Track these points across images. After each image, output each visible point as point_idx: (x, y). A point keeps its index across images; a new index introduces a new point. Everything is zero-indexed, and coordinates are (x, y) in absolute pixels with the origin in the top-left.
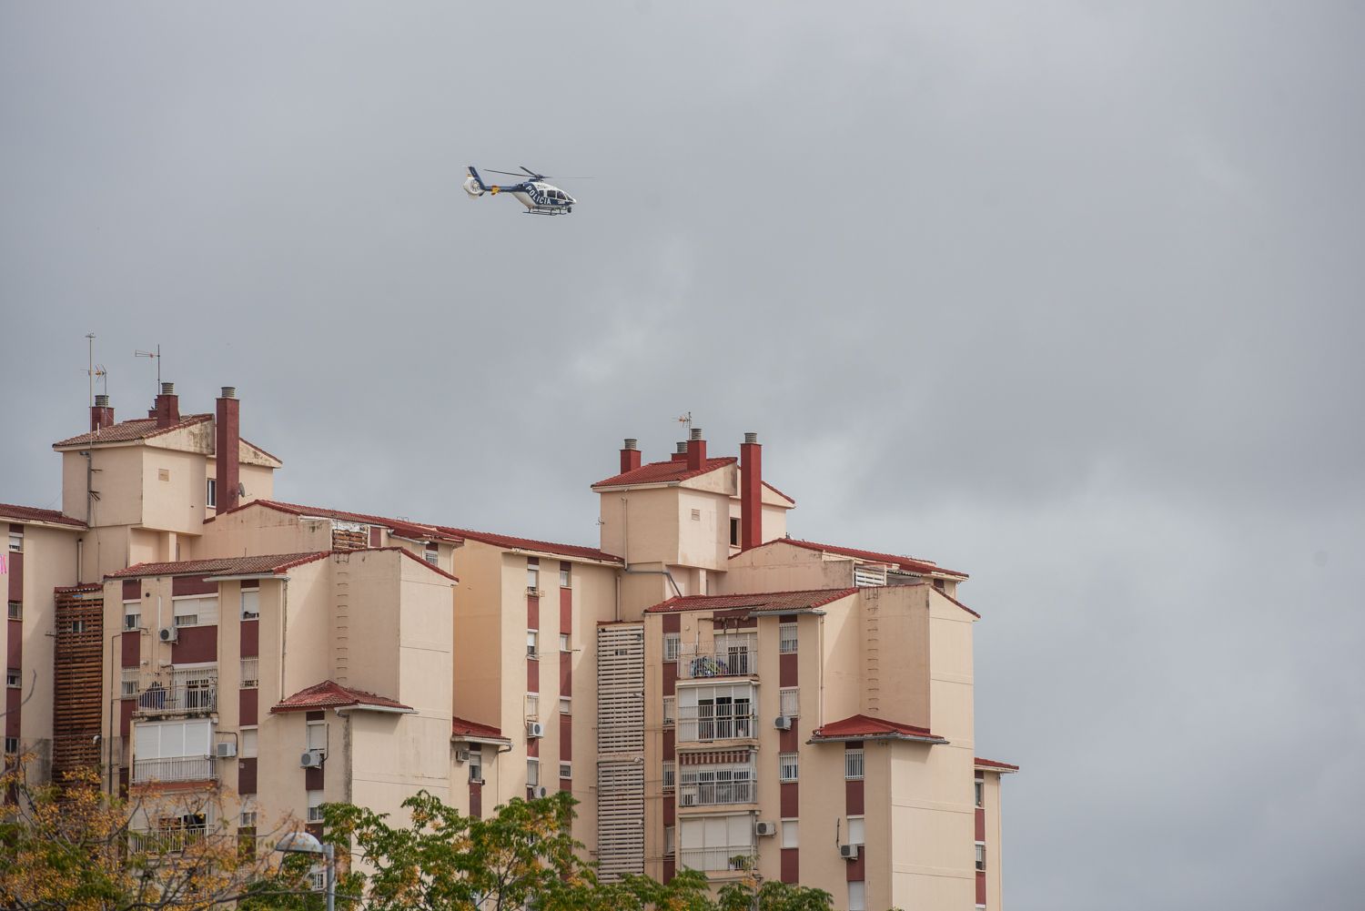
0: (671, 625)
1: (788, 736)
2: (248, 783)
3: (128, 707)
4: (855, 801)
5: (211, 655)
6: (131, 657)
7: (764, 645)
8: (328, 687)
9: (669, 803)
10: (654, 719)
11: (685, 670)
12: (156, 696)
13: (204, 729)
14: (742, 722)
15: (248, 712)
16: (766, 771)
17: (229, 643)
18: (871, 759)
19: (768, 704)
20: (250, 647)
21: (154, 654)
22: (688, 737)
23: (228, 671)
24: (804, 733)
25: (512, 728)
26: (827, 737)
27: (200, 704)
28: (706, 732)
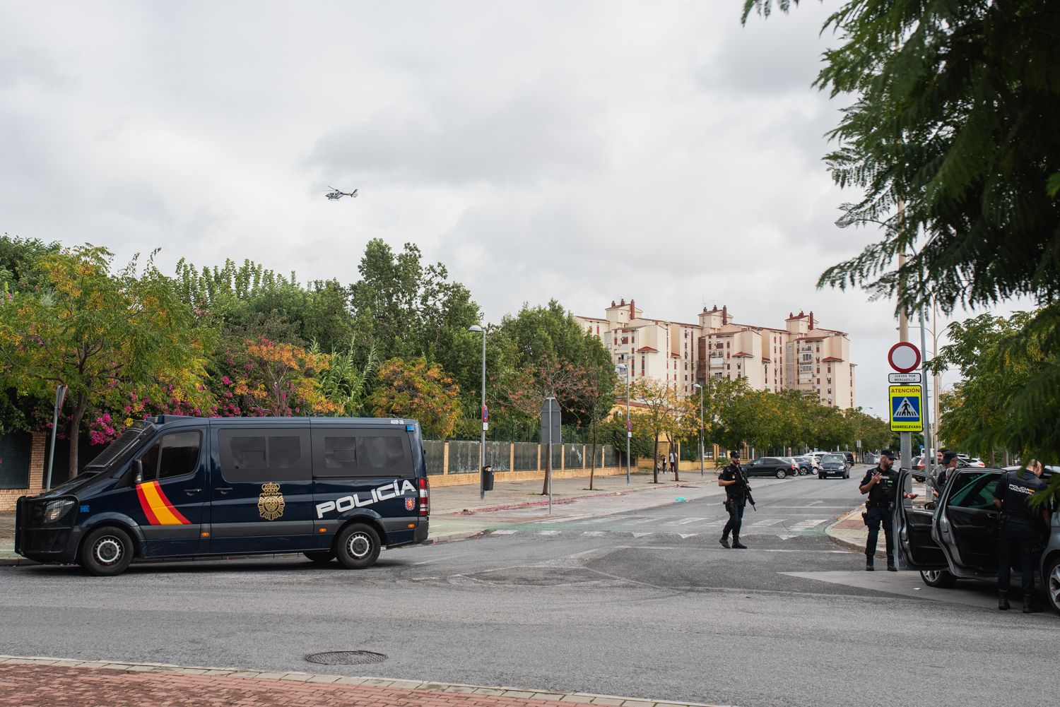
0: (798, 342)
1: (818, 360)
2: (729, 368)
3: (710, 356)
4: (829, 370)
5: (722, 347)
6: (710, 348)
7: (814, 346)
8: (741, 353)
9: (798, 371)
10: (796, 358)
11: (801, 349)
12: (714, 354)
13: (722, 359)
14: (810, 358)
15: (728, 357)
16: (814, 366)
17: (725, 346)
18: (832, 364)
19: (814, 355)
20: (728, 346)
21: (714, 347)
22: (801, 360)
23: (725, 350)
24: (821, 360)
25: (772, 359)
26: (824, 361)
27: (721, 355)
28: (804, 360)
